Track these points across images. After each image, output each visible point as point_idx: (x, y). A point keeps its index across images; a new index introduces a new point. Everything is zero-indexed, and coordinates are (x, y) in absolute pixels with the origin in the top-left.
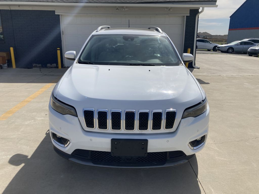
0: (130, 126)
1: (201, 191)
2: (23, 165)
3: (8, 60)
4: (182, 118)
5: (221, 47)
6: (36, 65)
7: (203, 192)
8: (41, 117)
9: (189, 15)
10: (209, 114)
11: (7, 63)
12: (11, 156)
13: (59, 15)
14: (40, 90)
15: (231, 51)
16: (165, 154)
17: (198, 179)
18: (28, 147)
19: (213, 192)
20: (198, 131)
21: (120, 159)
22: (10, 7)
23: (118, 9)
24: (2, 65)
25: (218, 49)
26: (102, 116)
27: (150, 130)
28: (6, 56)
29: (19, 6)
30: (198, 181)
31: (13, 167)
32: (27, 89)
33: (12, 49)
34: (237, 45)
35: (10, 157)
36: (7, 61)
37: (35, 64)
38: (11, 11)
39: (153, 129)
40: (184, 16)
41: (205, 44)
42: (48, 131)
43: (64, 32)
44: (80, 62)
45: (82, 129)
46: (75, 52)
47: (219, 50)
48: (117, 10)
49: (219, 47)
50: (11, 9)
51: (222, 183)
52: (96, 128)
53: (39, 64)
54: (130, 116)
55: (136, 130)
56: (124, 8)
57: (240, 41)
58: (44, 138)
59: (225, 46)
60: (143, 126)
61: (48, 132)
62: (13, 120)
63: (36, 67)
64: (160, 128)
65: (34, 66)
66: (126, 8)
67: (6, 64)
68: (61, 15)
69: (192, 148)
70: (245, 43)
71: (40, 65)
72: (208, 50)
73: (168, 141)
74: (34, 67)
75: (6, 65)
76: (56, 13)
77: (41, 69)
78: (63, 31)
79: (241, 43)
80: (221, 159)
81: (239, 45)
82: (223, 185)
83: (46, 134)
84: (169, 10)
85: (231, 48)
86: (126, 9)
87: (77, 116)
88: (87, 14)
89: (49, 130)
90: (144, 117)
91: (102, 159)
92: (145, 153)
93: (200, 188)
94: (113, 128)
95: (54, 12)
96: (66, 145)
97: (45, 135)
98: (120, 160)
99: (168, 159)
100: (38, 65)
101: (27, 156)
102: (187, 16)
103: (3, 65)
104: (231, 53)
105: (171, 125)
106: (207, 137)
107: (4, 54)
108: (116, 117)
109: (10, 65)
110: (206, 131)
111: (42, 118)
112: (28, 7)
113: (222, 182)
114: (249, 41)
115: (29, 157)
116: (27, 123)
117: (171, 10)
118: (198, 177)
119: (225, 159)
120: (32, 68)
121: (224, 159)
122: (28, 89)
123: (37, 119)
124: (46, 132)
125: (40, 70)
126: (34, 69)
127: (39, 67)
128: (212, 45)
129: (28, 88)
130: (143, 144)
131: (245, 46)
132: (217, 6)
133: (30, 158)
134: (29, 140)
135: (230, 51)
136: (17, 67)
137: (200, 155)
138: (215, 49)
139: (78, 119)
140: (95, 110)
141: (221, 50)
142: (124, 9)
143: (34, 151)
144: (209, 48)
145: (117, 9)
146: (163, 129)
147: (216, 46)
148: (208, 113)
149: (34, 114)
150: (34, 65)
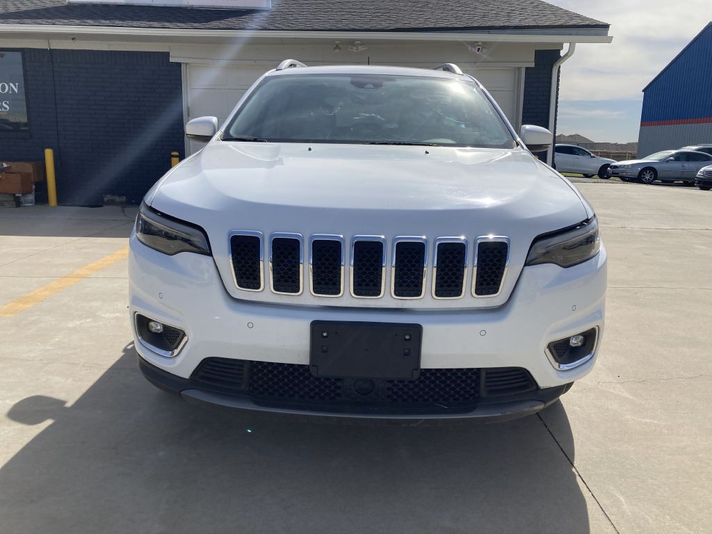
0: (367, 283)
1: (587, 499)
2: (49, 422)
3: (37, 184)
4: (528, 263)
5: (620, 166)
6: (113, 198)
7: (594, 504)
8: (114, 312)
9: (533, 65)
10: (605, 263)
11: (33, 193)
12: (17, 401)
13: (179, 65)
14: (119, 252)
15: (647, 176)
16: (474, 377)
17: (574, 470)
18: (67, 379)
19: (624, 503)
20: (574, 308)
21: (338, 391)
22: (50, 41)
23: (340, 48)
24: (20, 195)
25: (613, 173)
26: (286, 251)
27: (428, 298)
28: (32, 171)
29: (74, 37)
30: (575, 475)
31: (18, 426)
32: (83, 250)
33: (49, 154)
34: (666, 161)
35: (11, 403)
36: (34, 187)
37: (109, 196)
38: (52, 52)
39: (436, 295)
40: (519, 69)
41: (578, 158)
42: (130, 344)
43: (191, 109)
44: (227, 137)
45: (224, 292)
46: (214, 119)
47: (615, 175)
48: (337, 50)
49: (616, 167)
50: (52, 48)
51: (650, 481)
52: (267, 290)
53: (120, 195)
54: (369, 254)
55: (387, 297)
56: (355, 45)
57: (674, 152)
58: (119, 361)
59: (632, 165)
60: (409, 284)
61: (129, 347)
62: (34, 318)
63: (111, 203)
64: (458, 293)
65: (108, 201)
66: (361, 45)
67: (30, 193)
68: (187, 64)
69: (556, 365)
70: (689, 157)
71: (124, 199)
72: (584, 175)
73: (483, 333)
74: (106, 205)
75: (31, 197)
76: (172, 60)
77: (126, 209)
78: (188, 108)
79: (678, 157)
80: (644, 420)
81: (671, 160)
82: (654, 487)
83: (125, 350)
84: (478, 51)
85: (649, 168)
86: (360, 47)
87: (210, 254)
88: (255, 61)
89: (133, 343)
90: (410, 255)
91: (281, 391)
92: (414, 370)
93: (583, 492)
94: (316, 290)
95: (167, 55)
96: (176, 352)
97: (123, 354)
98: (339, 395)
99: (483, 393)
100: (117, 199)
101: (64, 402)
102: (527, 68)
103: (23, 194)
104: (650, 183)
105: (494, 284)
106: (600, 337)
107: (28, 168)
108: (327, 254)
109: (42, 199)
110: (599, 314)
111: (118, 314)
112: (99, 42)
113: (652, 478)
114: (698, 150)
115: (69, 405)
116: (71, 325)
117: (485, 51)
118: (575, 465)
119: (656, 422)
120: (101, 206)
121: (652, 421)
122: (86, 250)
123: (103, 315)
124: (124, 346)
125: (123, 211)
126: (105, 207)
127: (121, 203)
128: (597, 163)
129: (84, 248)
130: (407, 337)
131: (689, 165)
132: (610, 40)
133: (72, 407)
134: (73, 364)
135: (648, 178)
136: (61, 201)
137: (578, 409)
138: (605, 173)
139: (213, 262)
140: (263, 236)
141: (620, 175)
142: (355, 48)
143: (84, 390)
144: (589, 170)
145: (337, 47)
146: (468, 297)
147: (608, 165)
148: (603, 262)
149: (94, 304)
150: (107, 198)
